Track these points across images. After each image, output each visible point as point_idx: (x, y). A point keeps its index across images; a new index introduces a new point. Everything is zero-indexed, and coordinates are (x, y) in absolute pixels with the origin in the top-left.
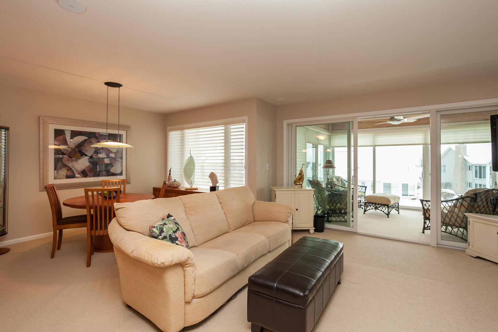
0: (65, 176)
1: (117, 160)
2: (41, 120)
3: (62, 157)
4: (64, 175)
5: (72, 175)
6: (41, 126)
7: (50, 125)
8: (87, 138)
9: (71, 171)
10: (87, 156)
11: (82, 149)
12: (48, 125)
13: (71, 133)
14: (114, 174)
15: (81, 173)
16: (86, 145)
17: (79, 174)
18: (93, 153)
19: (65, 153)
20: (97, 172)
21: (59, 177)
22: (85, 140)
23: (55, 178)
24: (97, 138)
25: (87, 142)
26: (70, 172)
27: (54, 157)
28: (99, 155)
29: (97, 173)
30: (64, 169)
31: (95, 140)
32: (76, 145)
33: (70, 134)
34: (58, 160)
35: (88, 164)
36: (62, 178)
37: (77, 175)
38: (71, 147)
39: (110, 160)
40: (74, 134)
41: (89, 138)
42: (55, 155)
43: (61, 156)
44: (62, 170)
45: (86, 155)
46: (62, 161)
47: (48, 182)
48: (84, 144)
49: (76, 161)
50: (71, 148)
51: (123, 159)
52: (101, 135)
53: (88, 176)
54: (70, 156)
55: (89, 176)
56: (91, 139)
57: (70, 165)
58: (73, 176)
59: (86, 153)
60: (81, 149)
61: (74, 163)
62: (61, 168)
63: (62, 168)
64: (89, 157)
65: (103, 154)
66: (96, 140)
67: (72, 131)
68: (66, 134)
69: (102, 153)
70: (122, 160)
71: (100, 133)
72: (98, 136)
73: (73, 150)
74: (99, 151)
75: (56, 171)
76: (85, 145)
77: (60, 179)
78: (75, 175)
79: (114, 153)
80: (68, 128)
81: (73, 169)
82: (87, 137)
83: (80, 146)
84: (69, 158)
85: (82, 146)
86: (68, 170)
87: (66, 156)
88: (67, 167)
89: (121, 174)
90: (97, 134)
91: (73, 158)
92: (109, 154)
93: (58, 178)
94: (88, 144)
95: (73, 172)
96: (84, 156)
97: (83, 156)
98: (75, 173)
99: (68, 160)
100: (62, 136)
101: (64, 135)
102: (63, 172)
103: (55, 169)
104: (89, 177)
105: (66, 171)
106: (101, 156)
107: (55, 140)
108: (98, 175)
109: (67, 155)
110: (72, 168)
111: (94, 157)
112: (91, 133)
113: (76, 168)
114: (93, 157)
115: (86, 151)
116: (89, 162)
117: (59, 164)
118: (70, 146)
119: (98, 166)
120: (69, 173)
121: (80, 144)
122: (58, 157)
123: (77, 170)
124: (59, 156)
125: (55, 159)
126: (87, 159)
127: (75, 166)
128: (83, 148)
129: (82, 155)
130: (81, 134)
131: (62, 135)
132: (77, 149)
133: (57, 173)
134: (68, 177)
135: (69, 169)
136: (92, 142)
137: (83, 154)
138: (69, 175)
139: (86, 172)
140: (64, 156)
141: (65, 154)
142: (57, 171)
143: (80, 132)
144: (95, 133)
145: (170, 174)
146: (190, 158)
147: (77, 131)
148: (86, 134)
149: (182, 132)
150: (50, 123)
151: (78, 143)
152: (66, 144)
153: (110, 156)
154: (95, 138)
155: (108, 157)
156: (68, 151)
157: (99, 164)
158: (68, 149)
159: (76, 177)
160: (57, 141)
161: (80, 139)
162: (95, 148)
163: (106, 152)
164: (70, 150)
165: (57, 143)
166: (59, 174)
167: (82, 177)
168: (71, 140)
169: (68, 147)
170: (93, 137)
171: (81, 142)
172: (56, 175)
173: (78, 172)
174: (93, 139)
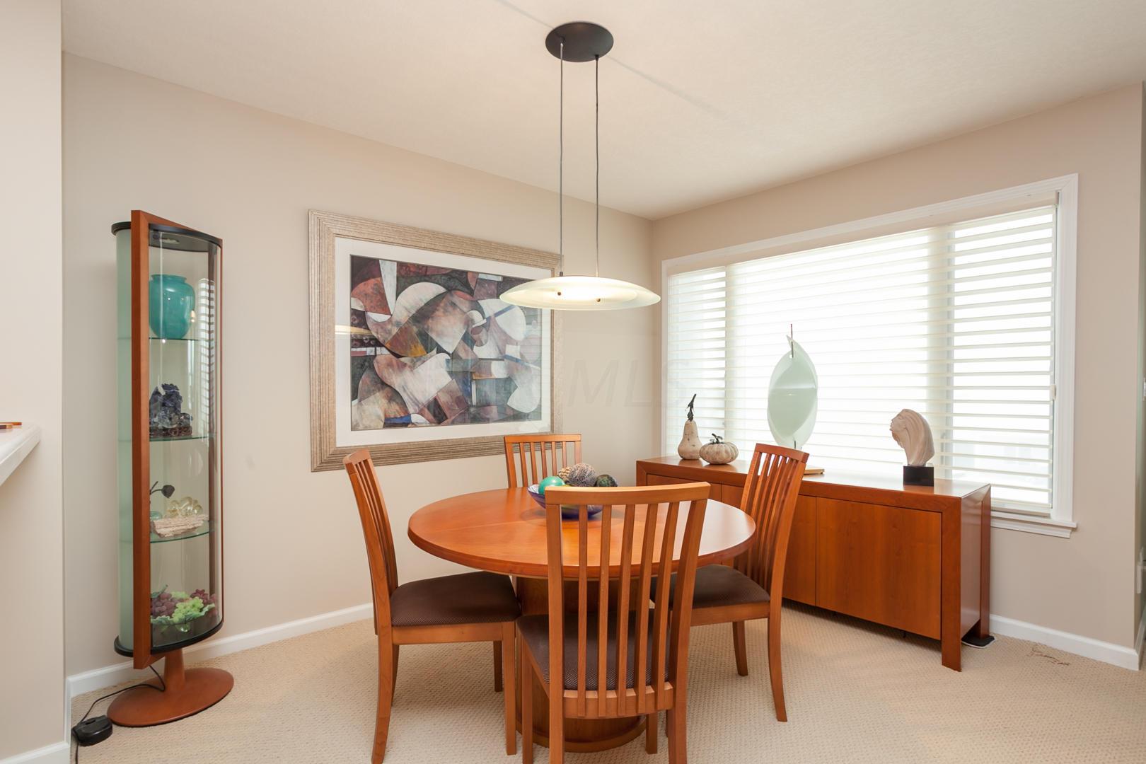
0: (383, 418)
1: (526, 368)
2: (312, 222)
3: (373, 354)
4: (379, 417)
5: (403, 415)
6: (314, 242)
7: (338, 240)
8: (442, 290)
9: (397, 403)
10: (444, 351)
11: (429, 328)
12: (333, 241)
13: (398, 272)
14: (517, 416)
15: (426, 410)
16: (440, 313)
17: (421, 413)
18: (459, 343)
19: (381, 340)
20: (472, 406)
21: (366, 422)
22: (439, 297)
23: (354, 428)
24: (471, 293)
25: (442, 305)
26: (397, 408)
27: (352, 352)
28: (475, 347)
29: (473, 410)
30: (378, 394)
31: (467, 299)
32: (413, 312)
33: (395, 274)
34: (362, 366)
35: (446, 380)
36: (373, 425)
37: (415, 418)
38: (398, 320)
39: (509, 368)
40: (409, 274)
41: (450, 290)
42: (352, 347)
43: (369, 351)
44: (372, 398)
45: (440, 350)
46: (372, 368)
48: (434, 312)
49: (413, 367)
50: (398, 323)
51: (543, 366)
52: (481, 279)
53: (446, 422)
54: (397, 352)
55: (449, 420)
56: (453, 292)
57: (396, 381)
58: (405, 422)
59: (440, 343)
60: (426, 327)
61: (407, 373)
62: (369, 393)
63: (374, 392)
64: (448, 357)
66: (468, 296)
67: (401, 265)
68: (383, 275)
69: (486, 343)
70: (541, 366)
71: (481, 276)
72: (472, 284)
73: (404, 330)
74: (475, 337)
75: (356, 401)
76: (437, 313)
77: (366, 428)
78: (409, 416)
79: (516, 343)
80: (390, 254)
81: (405, 398)
82: (444, 287)
83: (424, 314)
84: (391, 356)
85: (430, 317)
86: (390, 400)
87: (384, 349)
88: (388, 389)
89: (537, 414)
90: (470, 276)
92: (505, 346)
93: (361, 427)
94: (445, 311)
95: (403, 404)
96: (435, 351)
97: (431, 353)
98: (411, 410)
99: (390, 365)
100: (372, 281)
101: (379, 279)
102: (377, 406)
103: (354, 396)
104: (448, 424)
105: (384, 401)
106: (481, 352)
107: (352, 296)
108: (476, 419)
109: (388, 345)
110: (402, 393)
111: (462, 355)
112: (454, 275)
113: (411, 393)
114: (460, 354)
115: (440, 334)
117: (366, 378)
118: (395, 318)
120: (394, 410)
121: (422, 308)
122: (361, 352)
123: (416, 402)
124: (364, 349)
125: (354, 358)
126: (444, 364)
127: (410, 385)
128: (430, 322)
130: (425, 275)
131: (374, 277)
132: (415, 329)
133: (358, 408)
134: (390, 423)
135: (394, 396)
136: (458, 303)
138: (392, 416)
139: (440, 407)
140: (378, 349)
141: (381, 345)
142: (360, 401)
143: (424, 268)
144: (466, 272)
145: (691, 417)
146: (791, 356)
147: (414, 265)
148: (439, 277)
149: (723, 274)
150: (337, 235)
151: (418, 307)
152: (385, 309)
153: (507, 353)
154: (466, 290)
155: (503, 357)
156: (389, 332)
157: (476, 380)
158: (389, 327)
159: (413, 424)
160: (359, 299)
161: (424, 292)
162: (466, 327)
163: (495, 339)
164: (395, 330)
165: (359, 306)
166: (364, 411)
167: (431, 422)
168: (397, 296)
169: (390, 320)
170: (459, 287)
171: (425, 302)
172: (356, 417)
173: (418, 406)
174: (460, 297)
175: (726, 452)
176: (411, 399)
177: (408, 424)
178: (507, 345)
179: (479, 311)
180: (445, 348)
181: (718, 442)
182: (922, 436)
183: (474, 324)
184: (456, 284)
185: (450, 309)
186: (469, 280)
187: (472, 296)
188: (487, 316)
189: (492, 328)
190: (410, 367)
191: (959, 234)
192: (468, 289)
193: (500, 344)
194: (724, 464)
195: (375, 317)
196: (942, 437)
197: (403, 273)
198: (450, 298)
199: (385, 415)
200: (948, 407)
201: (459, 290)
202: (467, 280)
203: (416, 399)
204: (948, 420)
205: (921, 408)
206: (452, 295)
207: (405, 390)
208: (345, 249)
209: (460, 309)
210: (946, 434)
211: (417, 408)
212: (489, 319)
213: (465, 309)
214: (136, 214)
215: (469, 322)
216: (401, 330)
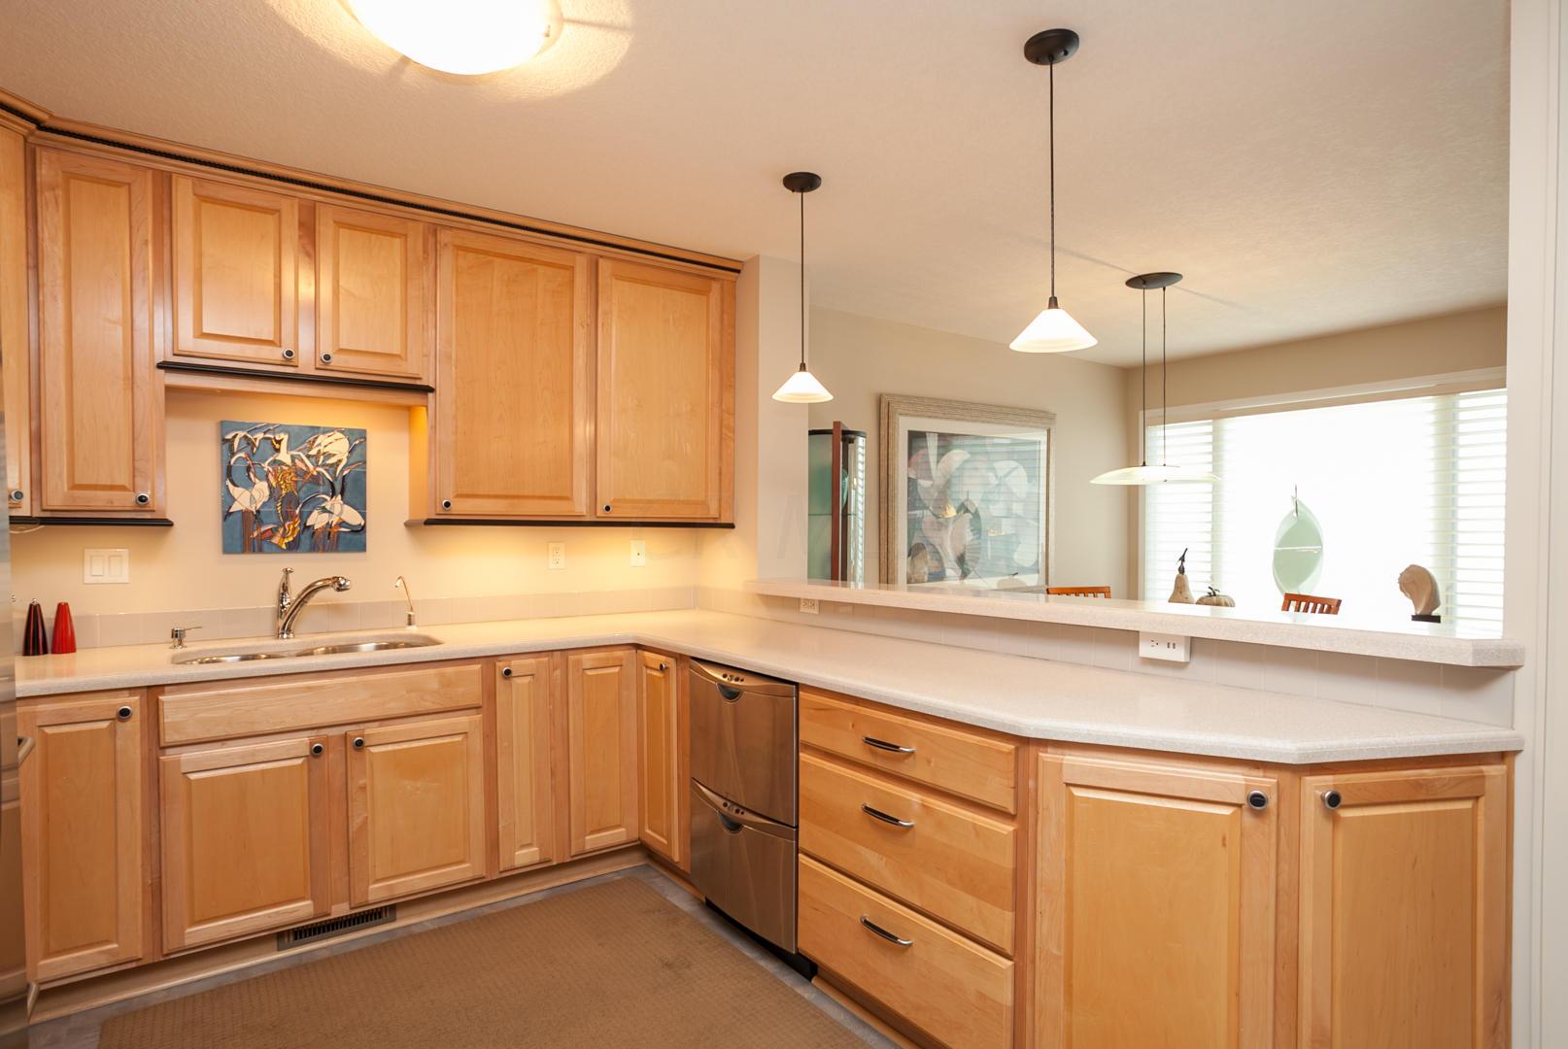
0: (927, 573)
1: (1028, 524)
2: (883, 404)
3: (920, 515)
4: (925, 571)
5: (940, 569)
6: (884, 422)
7: (900, 418)
8: (968, 456)
9: (937, 559)
10: (968, 511)
12: (898, 420)
13: (938, 441)
15: (956, 564)
16: (966, 475)
17: (953, 566)
18: (979, 503)
19: (927, 503)
20: (987, 560)
21: (916, 576)
22: (965, 464)
23: (909, 580)
25: (968, 468)
26: (937, 563)
27: (908, 515)
28: (991, 508)
29: (988, 564)
31: (985, 462)
32: (948, 477)
33: (936, 443)
34: (914, 526)
35: (968, 536)
36: (920, 579)
37: (948, 570)
38: (938, 485)
39: (1014, 524)
40: (944, 443)
41: (972, 455)
42: (908, 510)
44: (920, 555)
46: (920, 527)
48: (962, 476)
49: (947, 526)
50: (936, 487)
53: (969, 576)
54: (937, 514)
55: (972, 575)
56: (975, 457)
57: (937, 540)
58: (942, 575)
59: (966, 503)
61: (943, 532)
63: (922, 550)
64: (971, 516)
65: (999, 503)
66: (985, 460)
67: (940, 435)
68: (928, 445)
69: (998, 501)
73: (941, 494)
74: (990, 496)
75: (910, 559)
79: (1021, 501)
80: (933, 427)
81: (942, 553)
82: (969, 452)
84: (932, 517)
86: (932, 557)
87: (928, 511)
88: (931, 548)
89: (1036, 568)
90: (987, 441)
91: (940, 519)
92: (1012, 504)
93: (913, 580)
94: (970, 474)
95: (941, 562)
96: (963, 511)
97: (959, 513)
98: (945, 563)
99: (932, 524)
100: (921, 451)
101: (926, 448)
102: (924, 562)
104: (971, 578)
105: (929, 558)
107: (909, 465)
109: (931, 507)
110: (940, 550)
111: (982, 514)
113: (946, 549)
114: (980, 513)
116: (972, 530)
118: (936, 483)
120: (934, 564)
122: (913, 514)
123: (949, 557)
124: (915, 512)
125: (909, 521)
126: (968, 523)
127: (945, 543)
128: (960, 486)
131: (922, 447)
133: (912, 565)
134: (931, 577)
135: (935, 553)
136: (979, 467)
138: (934, 570)
139: (964, 562)
140: (925, 512)
141: (927, 508)
142: (913, 558)
145: (1182, 570)
146: (1295, 514)
147: (948, 434)
149: (1210, 428)
150: (901, 414)
152: (930, 478)
153: (1012, 511)
155: (1010, 514)
156: (931, 496)
157: (989, 536)
158: (932, 491)
159: (947, 577)
160: (912, 467)
161: (956, 458)
162: (984, 488)
163: (1005, 497)
164: (935, 493)
165: (914, 474)
166: (916, 566)
167: (959, 576)
168: (938, 462)
169: (932, 485)
171: (956, 466)
172: (910, 572)
173: (951, 561)
174: (980, 460)
176: (947, 554)
178: (1014, 503)
179: (994, 473)
180: (968, 507)
181: (1215, 595)
182: (1428, 589)
183: (990, 485)
184: (978, 450)
185: (973, 472)
187: (989, 459)
188: (999, 477)
189: (1003, 487)
191: (1463, 403)
193: (1008, 502)
195: (923, 483)
196: (1447, 590)
197: (941, 441)
198: (973, 462)
199: (929, 569)
200: (1453, 562)
202: (986, 445)
203: (949, 554)
204: (1452, 574)
205: (1428, 563)
206: (975, 460)
207: (942, 547)
208: (904, 426)
210: (1450, 588)
211: (950, 563)
212: (1000, 479)
215: (987, 483)
216: (939, 493)
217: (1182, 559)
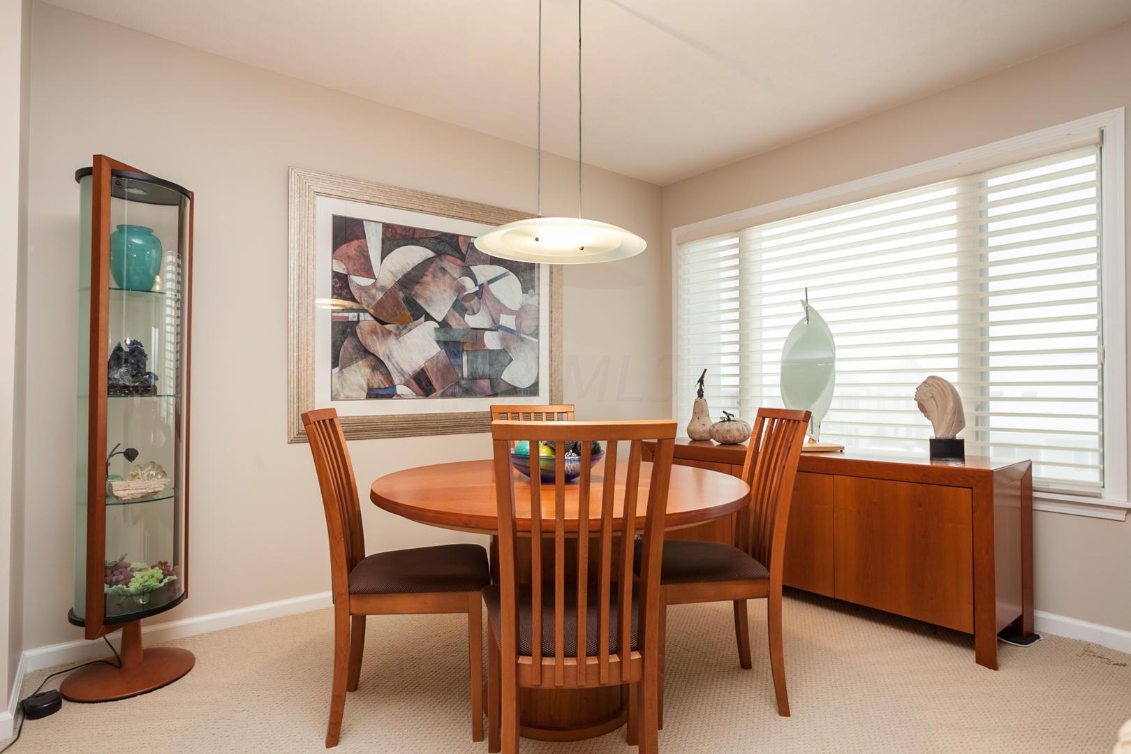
0: (366, 389)
1: (522, 340)
2: (292, 180)
3: (356, 319)
4: (361, 387)
5: (387, 386)
6: (294, 200)
7: (318, 198)
9: (382, 373)
10: (433, 319)
11: (416, 294)
12: (314, 199)
13: (384, 233)
15: (413, 381)
16: (428, 278)
17: (407, 384)
18: (449, 311)
20: (463, 378)
22: (428, 262)
25: (431, 270)
26: (382, 378)
27: (332, 317)
28: (466, 315)
29: (463, 382)
30: (360, 362)
31: (458, 265)
33: (380, 236)
34: (344, 332)
35: (435, 349)
36: (354, 395)
37: (401, 389)
38: (383, 284)
39: (503, 339)
40: (395, 237)
41: (439, 254)
42: (333, 312)
44: (354, 367)
45: (429, 318)
46: (354, 334)
47: (313, 402)
48: (422, 277)
49: (398, 336)
50: (382, 288)
52: (473, 244)
53: (433, 395)
54: (381, 319)
55: (439, 393)
56: (443, 257)
59: (428, 310)
60: (413, 292)
61: (392, 341)
62: (351, 361)
63: (356, 360)
64: (438, 326)
65: (479, 313)
66: (459, 262)
67: (386, 227)
68: (367, 237)
69: (478, 311)
70: (538, 338)
71: (472, 241)
72: (464, 249)
73: (390, 294)
74: (467, 305)
75: (337, 369)
76: (426, 278)
77: (347, 399)
78: (394, 386)
79: (511, 312)
80: (375, 216)
82: (433, 251)
83: (411, 280)
85: (417, 283)
88: (371, 357)
89: (533, 390)
90: (460, 241)
91: (388, 326)
92: (499, 316)
93: (342, 397)
94: (434, 276)
95: (388, 375)
97: (419, 321)
98: (396, 381)
99: (374, 332)
100: (356, 243)
101: (363, 241)
102: (359, 374)
103: (335, 364)
105: (368, 371)
106: (472, 321)
107: (334, 258)
109: (372, 311)
110: (386, 362)
111: (453, 324)
112: (444, 238)
113: (397, 363)
114: (450, 323)
116: (438, 342)
117: (348, 344)
118: (380, 283)
119: (465, 358)
120: (378, 381)
122: (342, 317)
123: (402, 373)
124: (345, 315)
125: (335, 324)
126: (433, 333)
127: (395, 354)
128: (418, 288)
129: (416, 318)
130: (413, 238)
131: (358, 239)
132: (401, 295)
133: (339, 377)
134: (373, 394)
135: (378, 365)
136: (448, 269)
137: (418, 313)
138: (376, 386)
139: (428, 379)
140: (361, 314)
142: (341, 369)
143: (412, 231)
144: (457, 236)
145: (700, 393)
146: (806, 322)
147: (400, 227)
148: (427, 241)
149: (736, 240)
150: (318, 193)
151: (405, 272)
152: (369, 272)
153: (501, 324)
154: (457, 255)
155: (496, 327)
156: (374, 297)
157: (467, 351)
158: (374, 291)
159: (398, 395)
160: (341, 261)
161: (412, 256)
162: (457, 294)
163: (488, 307)
164: (380, 295)
165: (341, 269)
166: (345, 380)
167: (417, 395)
168: (383, 258)
169: (374, 285)
170: (450, 252)
171: (413, 266)
172: (337, 385)
173: (404, 377)
174: (449, 261)
175: (738, 430)
176: (397, 370)
177: (393, 395)
178: (501, 315)
179: (471, 278)
180: (433, 315)
181: (729, 420)
182: (951, 405)
183: (465, 291)
184: (446, 249)
185: (439, 274)
186: (460, 244)
187: (464, 261)
188: (479, 283)
189: (485, 295)
190: (395, 334)
191: (992, 182)
192: (459, 253)
193: (494, 313)
194: (735, 444)
195: (358, 281)
196: (977, 410)
197: (389, 235)
198: (439, 263)
199: (368, 385)
200: (983, 376)
201: (449, 255)
202: (458, 244)
203: (402, 369)
204: (983, 390)
206: (441, 260)
207: (389, 359)
208: (328, 209)
209: (450, 274)
210: (981, 406)
211: (403, 378)
212: (482, 286)
213: (456, 275)
214: (98, 159)
215: (461, 288)
216: (386, 295)
217: (701, 381)
